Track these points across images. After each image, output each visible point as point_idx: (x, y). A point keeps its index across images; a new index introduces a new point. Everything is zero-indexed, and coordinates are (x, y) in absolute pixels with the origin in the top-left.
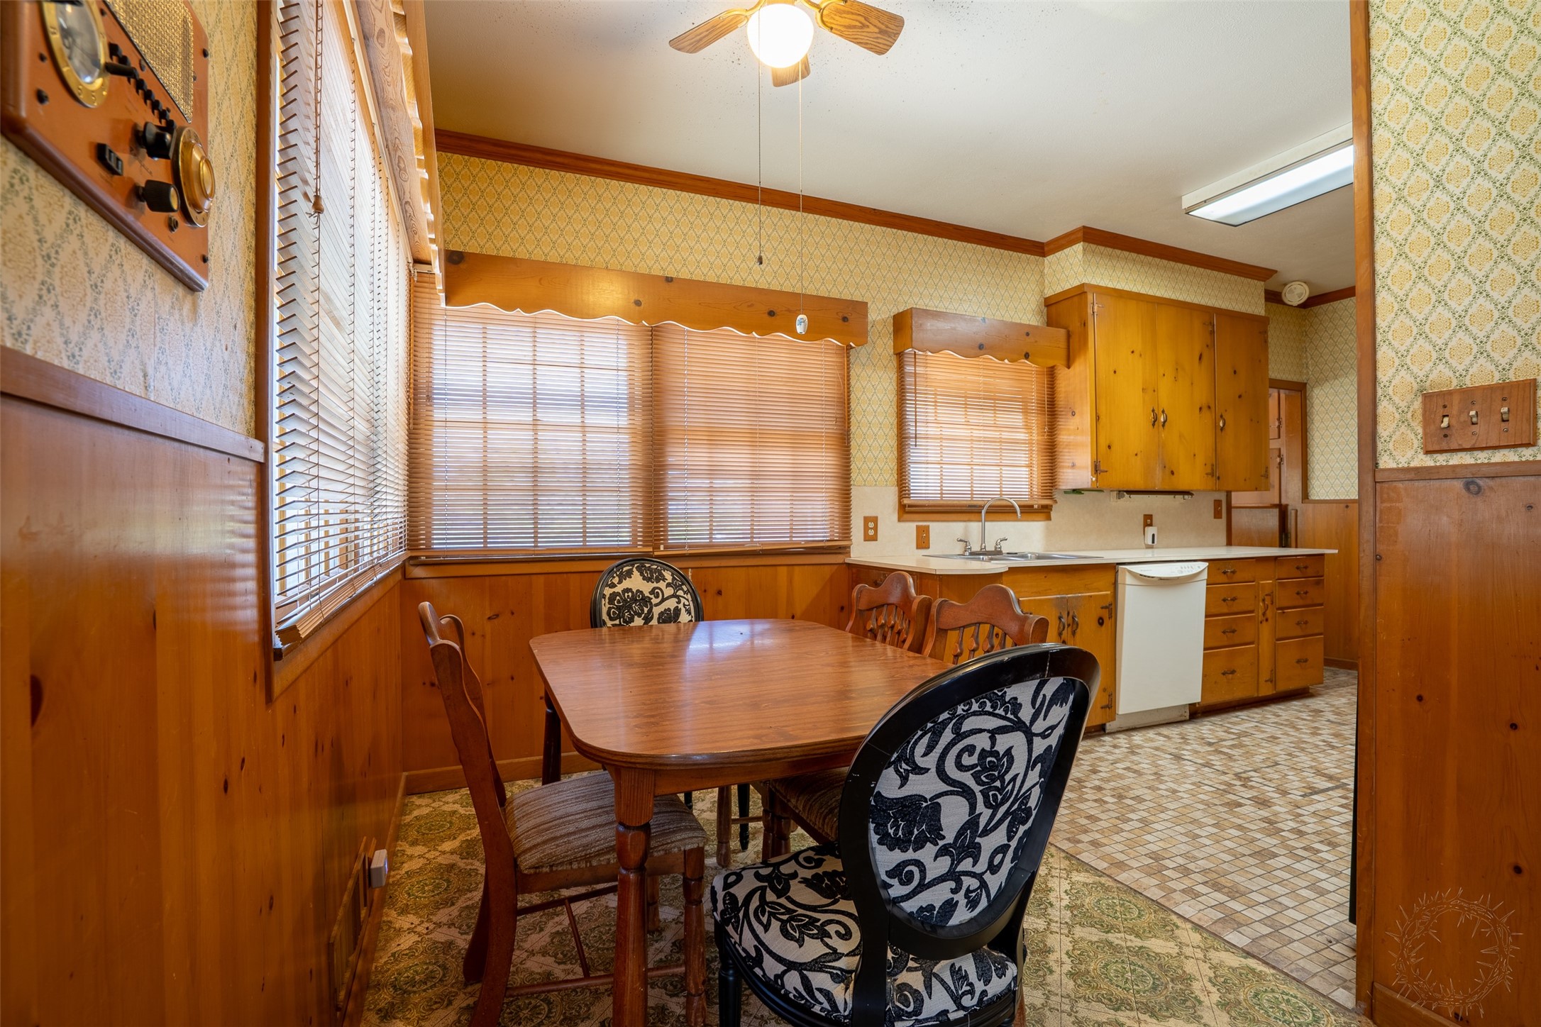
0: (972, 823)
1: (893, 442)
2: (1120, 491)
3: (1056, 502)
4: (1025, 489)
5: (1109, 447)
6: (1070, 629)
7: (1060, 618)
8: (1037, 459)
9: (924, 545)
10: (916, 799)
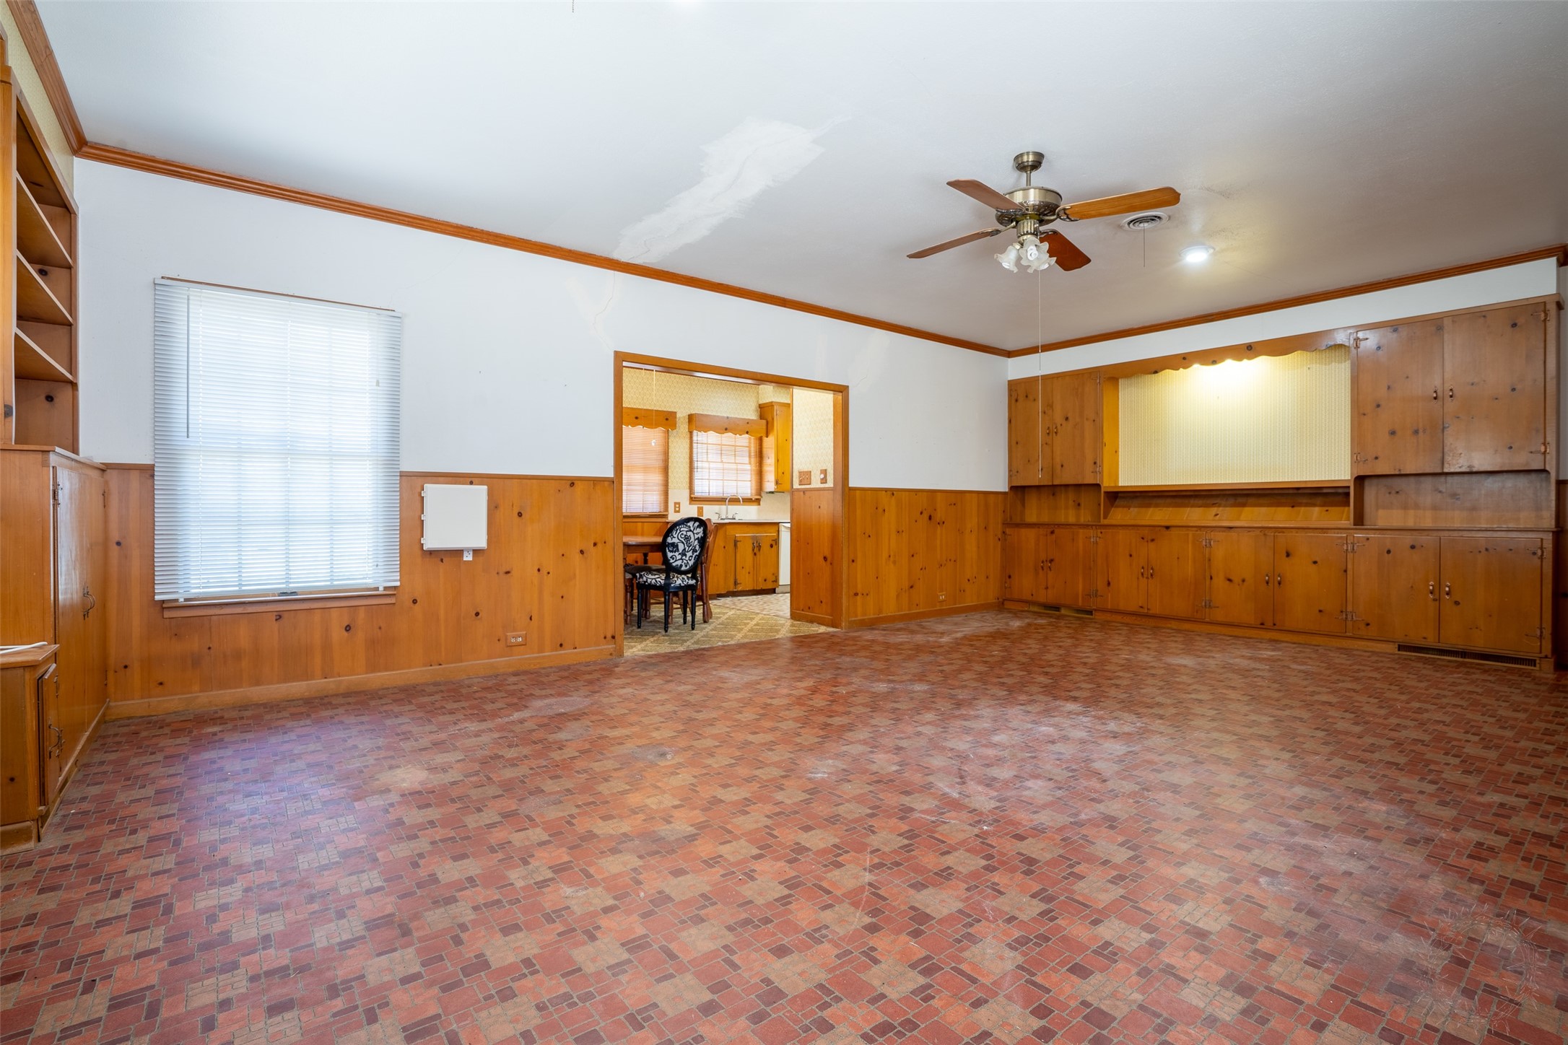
0: (685, 549)
1: (688, 470)
3: (762, 497)
4: (749, 492)
5: (783, 473)
6: (758, 549)
7: (754, 544)
8: (754, 478)
10: (674, 543)
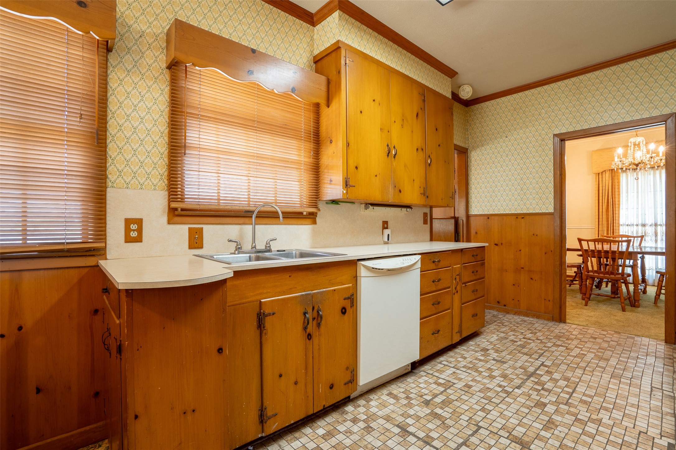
2: (366, 204)
3: (319, 210)
5: (356, 168)
6: (315, 322)
7: (305, 314)
8: (306, 177)
9: (196, 245)
